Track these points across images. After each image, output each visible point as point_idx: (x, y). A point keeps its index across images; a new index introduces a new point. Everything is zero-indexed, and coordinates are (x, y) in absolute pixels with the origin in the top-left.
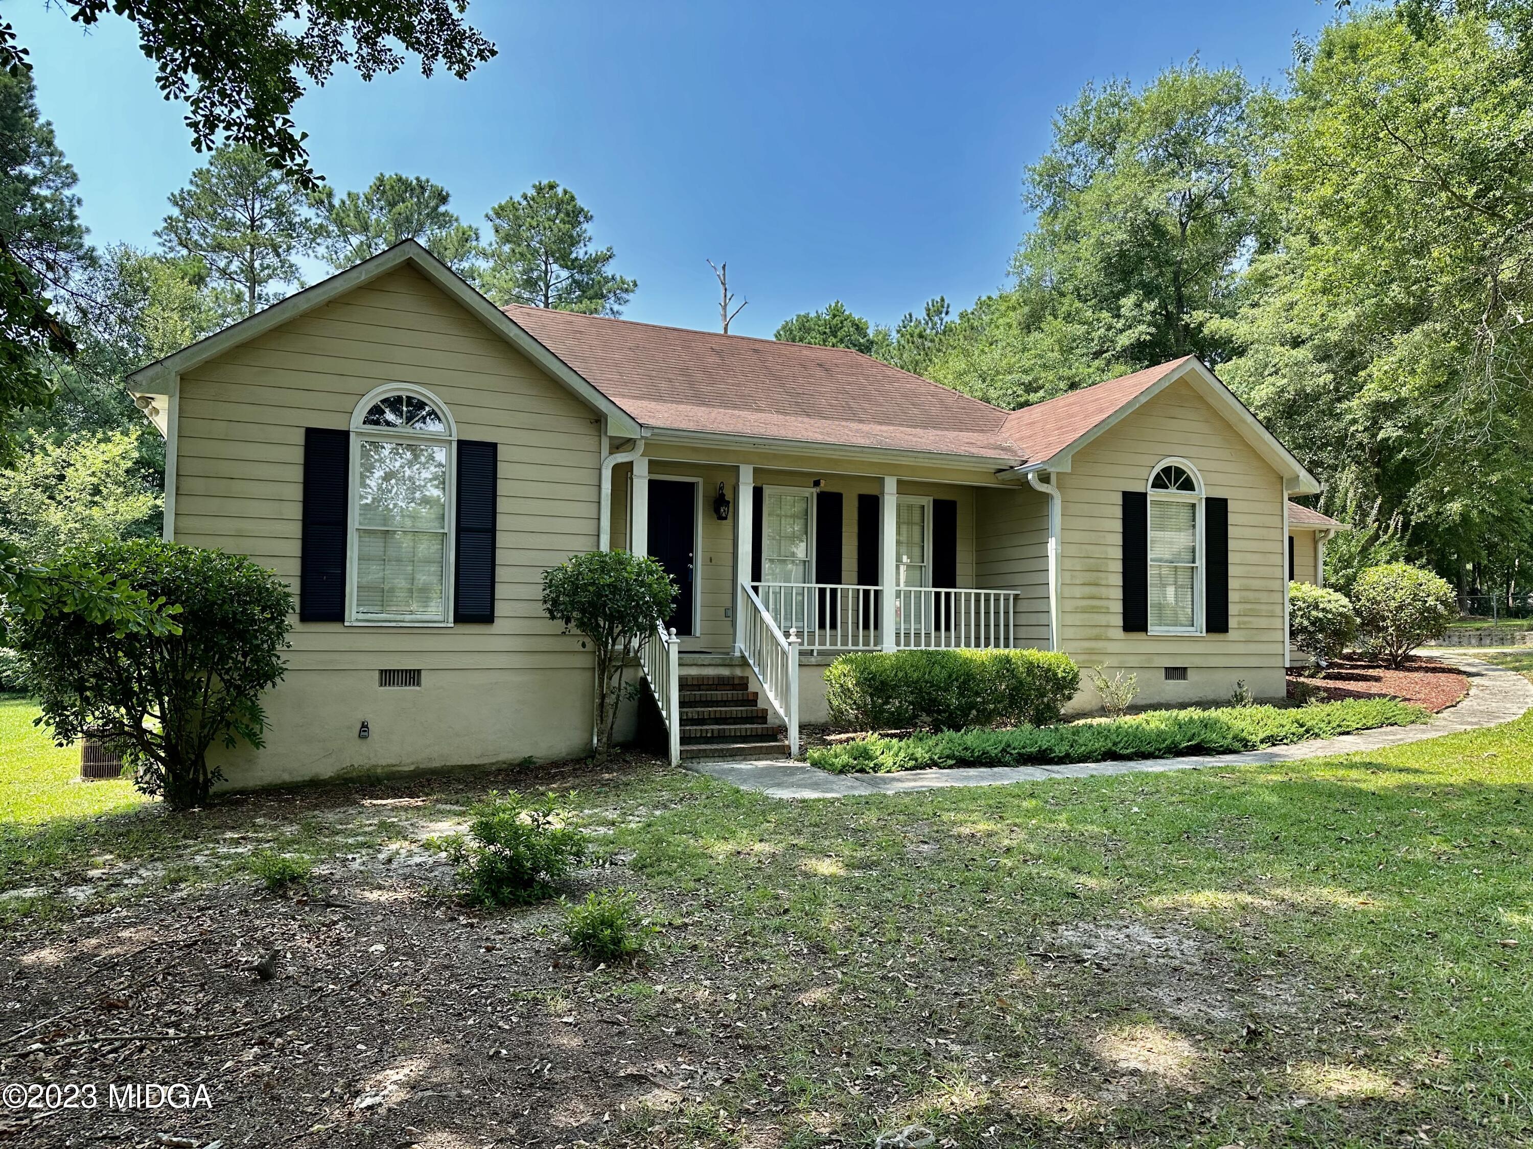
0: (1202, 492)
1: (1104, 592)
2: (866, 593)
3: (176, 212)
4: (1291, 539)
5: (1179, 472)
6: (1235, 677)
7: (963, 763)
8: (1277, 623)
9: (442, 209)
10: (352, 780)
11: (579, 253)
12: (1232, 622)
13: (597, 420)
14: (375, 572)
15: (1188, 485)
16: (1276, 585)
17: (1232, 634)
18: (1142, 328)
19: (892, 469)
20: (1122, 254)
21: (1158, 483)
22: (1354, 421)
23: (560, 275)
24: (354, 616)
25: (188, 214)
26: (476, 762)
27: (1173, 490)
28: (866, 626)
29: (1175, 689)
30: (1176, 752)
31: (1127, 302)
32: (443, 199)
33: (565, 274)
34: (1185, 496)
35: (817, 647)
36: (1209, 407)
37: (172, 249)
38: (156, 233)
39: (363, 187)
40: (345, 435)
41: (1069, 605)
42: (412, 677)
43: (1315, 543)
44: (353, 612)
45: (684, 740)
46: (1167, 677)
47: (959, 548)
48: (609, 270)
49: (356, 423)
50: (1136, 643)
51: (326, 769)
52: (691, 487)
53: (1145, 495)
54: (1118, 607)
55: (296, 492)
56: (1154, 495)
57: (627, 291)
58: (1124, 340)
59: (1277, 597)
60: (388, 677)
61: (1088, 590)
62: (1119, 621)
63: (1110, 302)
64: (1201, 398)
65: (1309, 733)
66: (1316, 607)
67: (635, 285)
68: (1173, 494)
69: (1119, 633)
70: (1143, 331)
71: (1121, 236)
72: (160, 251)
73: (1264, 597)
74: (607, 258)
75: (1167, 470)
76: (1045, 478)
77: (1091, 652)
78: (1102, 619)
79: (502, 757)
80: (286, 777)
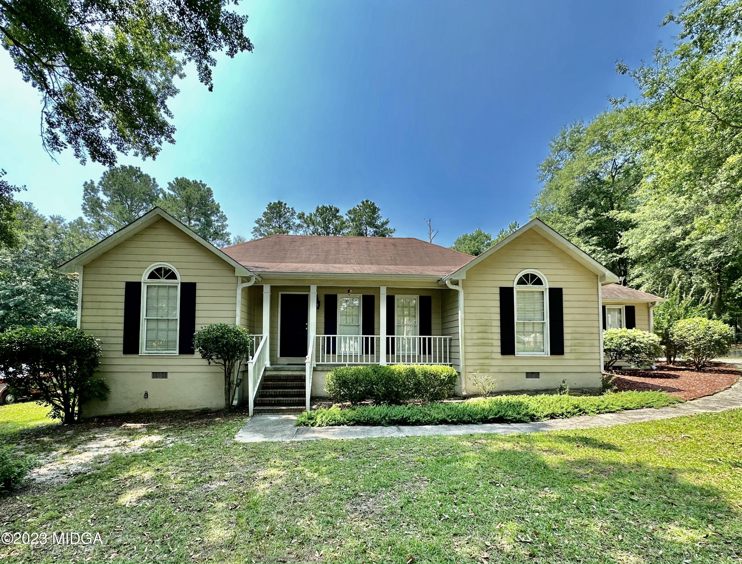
0: (547, 285)
1: (490, 336)
3: (257, 225)
4: (604, 307)
5: (533, 276)
8: (596, 350)
9: (337, 214)
10: (142, 414)
11: (378, 223)
12: (566, 350)
14: (152, 335)
15: (539, 282)
16: (595, 330)
17: (566, 356)
18: (588, 221)
19: (384, 283)
21: (521, 282)
22: (695, 251)
23: (370, 230)
24: (144, 351)
25: (261, 226)
26: (188, 409)
27: (530, 285)
29: (532, 383)
30: (485, 421)
31: (581, 212)
32: (337, 211)
33: (372, 230)
34: (537, 288)
36: (550, 243)
37: (257, 237)
39: (314, 211)
40: (140, 283)
41: (469, 343)
42: (164, 375)
43: (649, 308)
44: (143, 349)
46: (527, 377)
47: (433, 316)
48: (388, 226)
49: (144, 278)
50: (508, 360)
51: (133, 409)
53: (512, 288)
54: (498, 343)
55: (122, 306)
56: (517, 288)
57: (391, 233)
59: (596, 336)
60: (156, 375)
61: (480, 335)
62: (499, 349)
64: (545, 239)
65: (582, 412)
66: (634, 341)
68: (530, 287)
69: (499, 356)
73: (587, 336)
74: (386, 223)
75: (526, 276)
76: (456, 283)
77: (483, 365)
78: (489, 349)
79: (198, 407)
80: (119, 412)
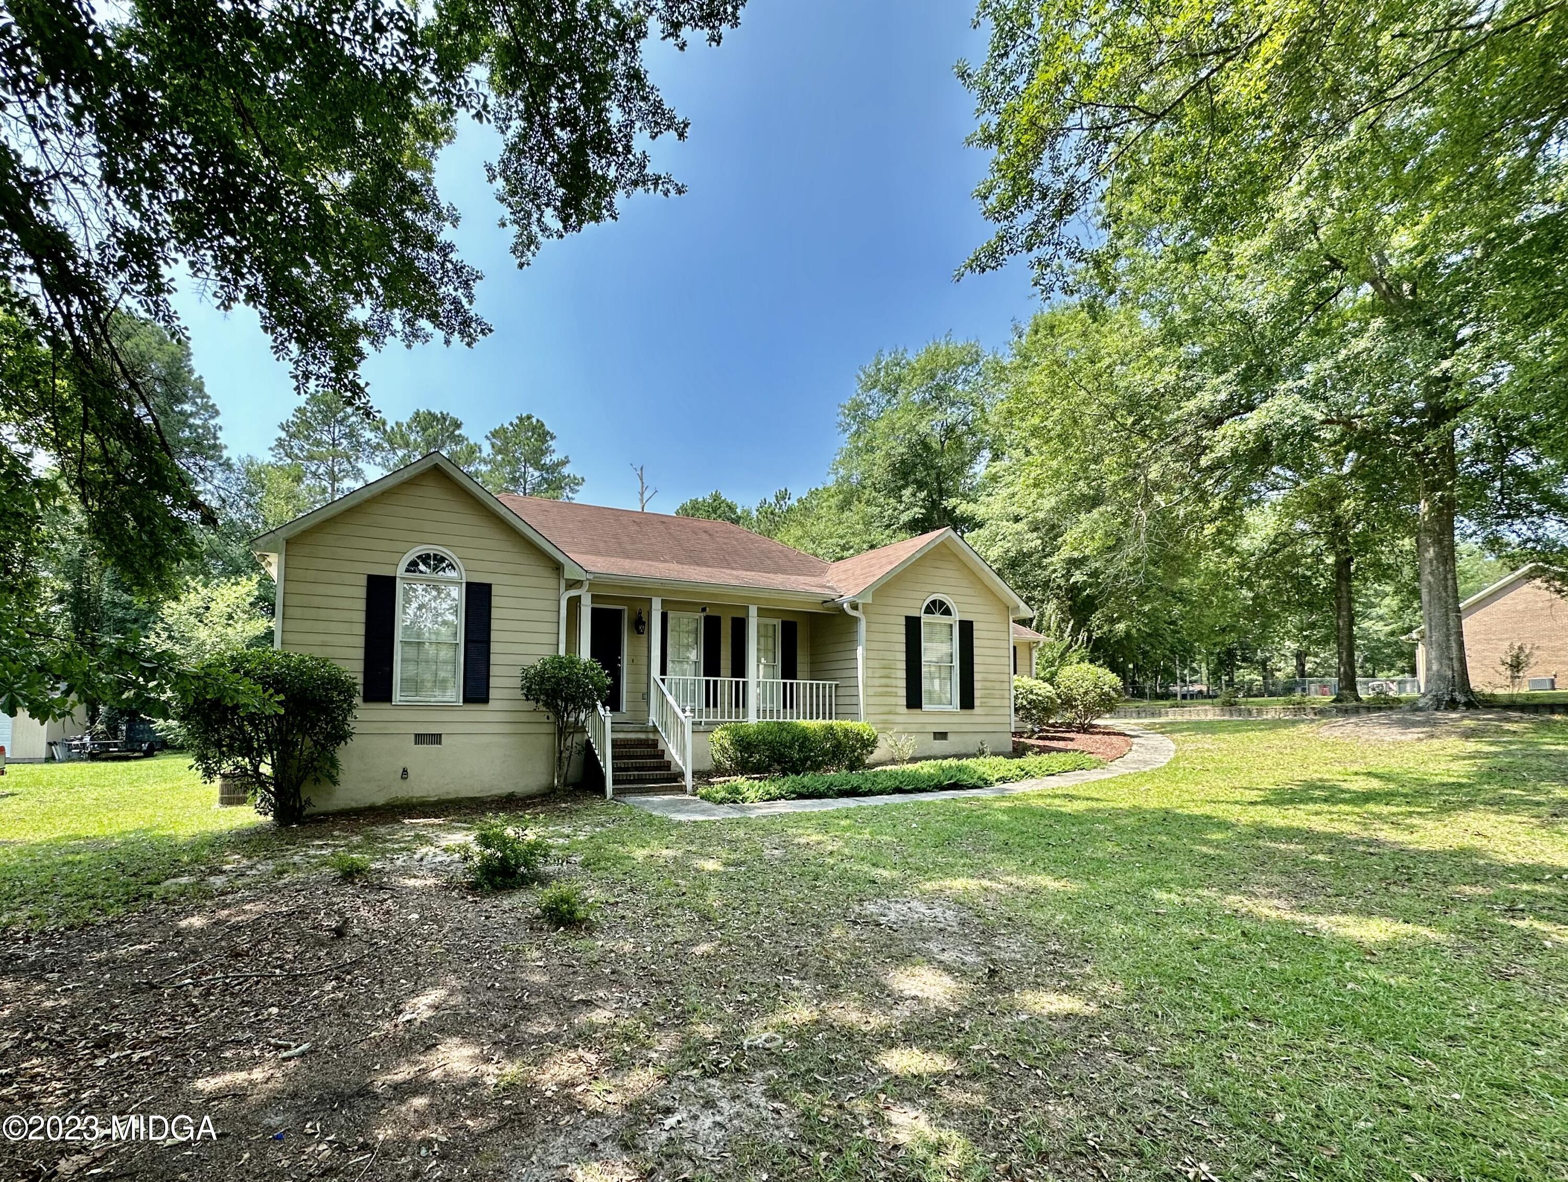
0: (956, 617)
1: (894, 682)
2: (737, 683)
3: (283, 435)
4: (1015, 648)
5: (942, 603)
6: (979, 738)
7: (801, 796)
8: (1006, 702)
9: (457, 433)
10: (397, 807)
11: (547, 460)
12: (977, 702)
13: (558, 568)
14: (412, 669)
15: (947, 612)
16: (1005, 678)
17: (977, 710)
18: (916, 509)
19: (754, 600)
20: (903, 462)
21: (928, 611)
22: (1055, 571)
23: (533, 474)
24: (398, 698)
25: (292, 436)
26: (477, 795)
27: (937, 615)
28: (737, 705)
29: (940, 746)
30: (941, 787)
31: (907, 493)
32: (458, 425)
33: (537, 474)
34: (945, 619)
35: (704, 719)
36: (960, 561)
37: (281, 459)
38: (271, 449)
39: (405, 419)
40: (394, 578)
41: (871, 691)
42: (436, 739)
43: (1031, 650)
44: (397, 696)
45: (615, 782)
46: (935, 739)
47: (799, 652)
48: (566, 471)
49: (400, 571)
50: (915, 716)
51: (380, 799)
52: (619, 613)
53: (919, 618)
54: (903, 692)
55: (361, 617)
56: (925, 618)
57: (577, 484)
58: (905, 517)
59: (1006, 686)
60: (420, 739)
61: (883, 681)
62: (903, 701)
63: (895, 492)
64: (956, 556)
65: (1027, 774)
66: (1031, 693)
67: (583, 480)
68: (937, 618)
69: (904, 710)
70: (917, 512)
71: (902, 450)
72: (273, 460)
73: (997, 685)
74: (564, 463)
75: (934, 602)
76: (855, 607)
77: (885, 722)
78: (892, 700)
79: (496, 792)
80: (354, 805)
